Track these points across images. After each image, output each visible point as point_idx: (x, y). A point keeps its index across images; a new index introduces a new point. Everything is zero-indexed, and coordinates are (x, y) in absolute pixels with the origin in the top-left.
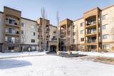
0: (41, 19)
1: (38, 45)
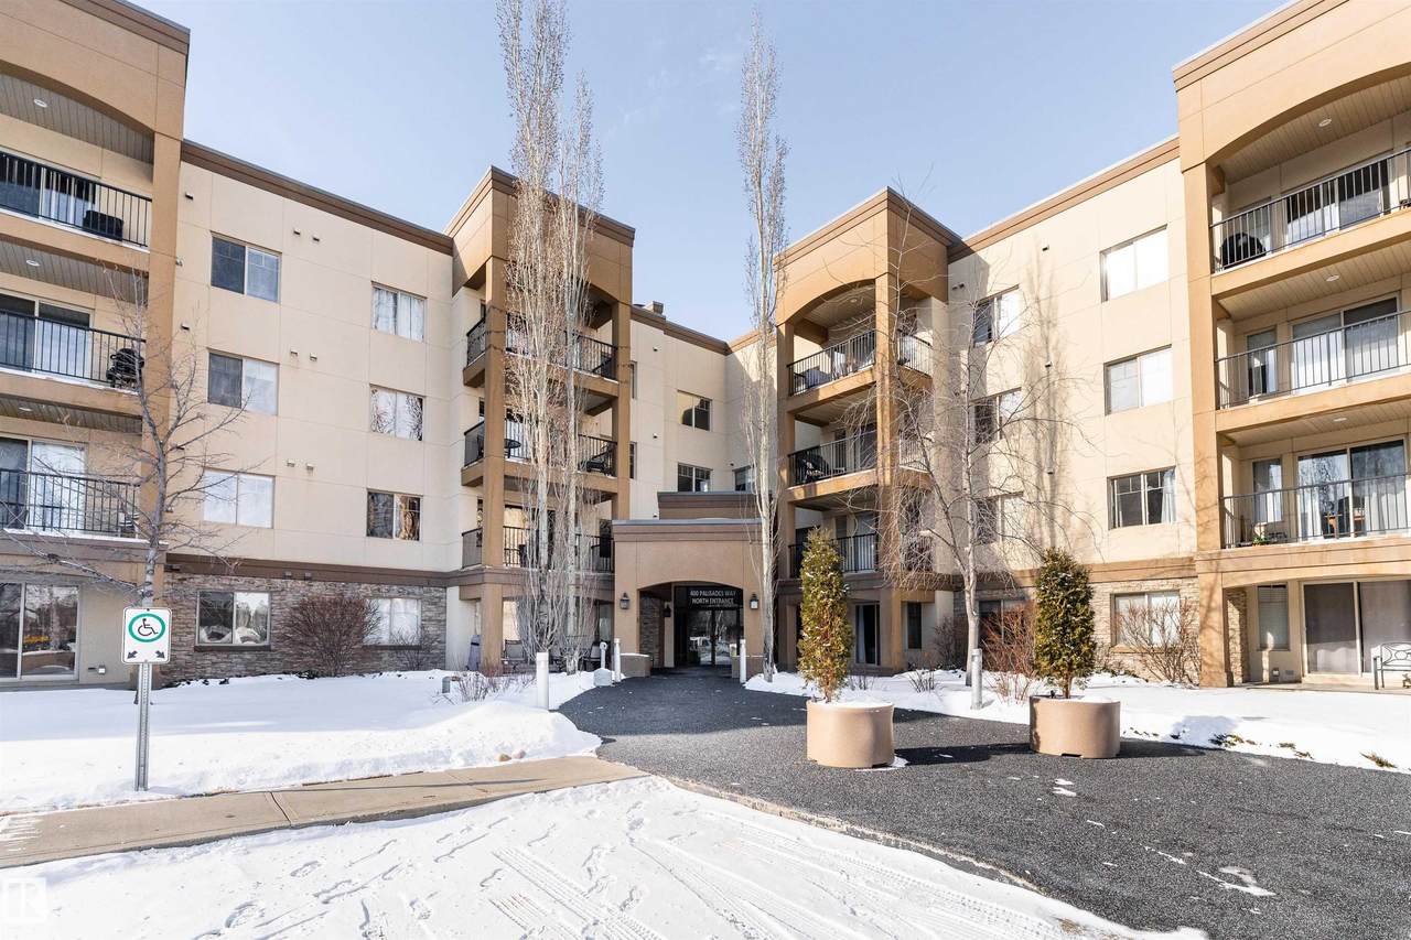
0: (503, 184)
1: (466, 580)
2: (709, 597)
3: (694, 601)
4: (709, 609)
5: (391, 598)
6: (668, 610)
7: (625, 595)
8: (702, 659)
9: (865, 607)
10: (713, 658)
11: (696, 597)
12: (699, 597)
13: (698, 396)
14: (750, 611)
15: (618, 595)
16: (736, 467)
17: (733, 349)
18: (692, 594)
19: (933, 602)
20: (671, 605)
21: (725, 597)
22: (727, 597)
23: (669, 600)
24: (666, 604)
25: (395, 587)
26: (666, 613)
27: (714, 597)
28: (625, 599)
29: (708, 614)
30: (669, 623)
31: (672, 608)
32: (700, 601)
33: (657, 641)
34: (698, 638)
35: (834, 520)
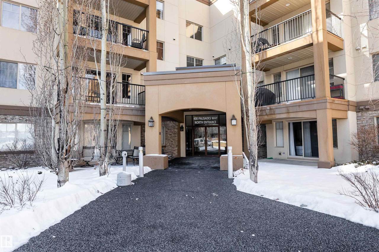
2: (203, 120)
3: (196, 123)
4: (203, 126)
5: (15, 123)
6: (182, 127)
7: (152, 118)
8: (200, 149)
9: (294, 123)
10: (206, 148)
11: (196, 121)
12: (198, 120)
13: (196, 24)
14: (231, 126)
15: (147, 118)
16: (215, 58)
17: (213, 2)
18: (194, 119)
19: (346, 118)
20: (184, 125)
21: (212, 120)
22: (213, 120)
23: (183, 123)
24: (181, 124)
25: (17, 117)
26: (181, 128)
27: (206, 120)
28: (152, 121)
29: (203, 129)
30: (183, 134)
31: (184, 126)
32: (199, 122)
33: (177, 144)
34: (199, 139)
35: (272, 76)
